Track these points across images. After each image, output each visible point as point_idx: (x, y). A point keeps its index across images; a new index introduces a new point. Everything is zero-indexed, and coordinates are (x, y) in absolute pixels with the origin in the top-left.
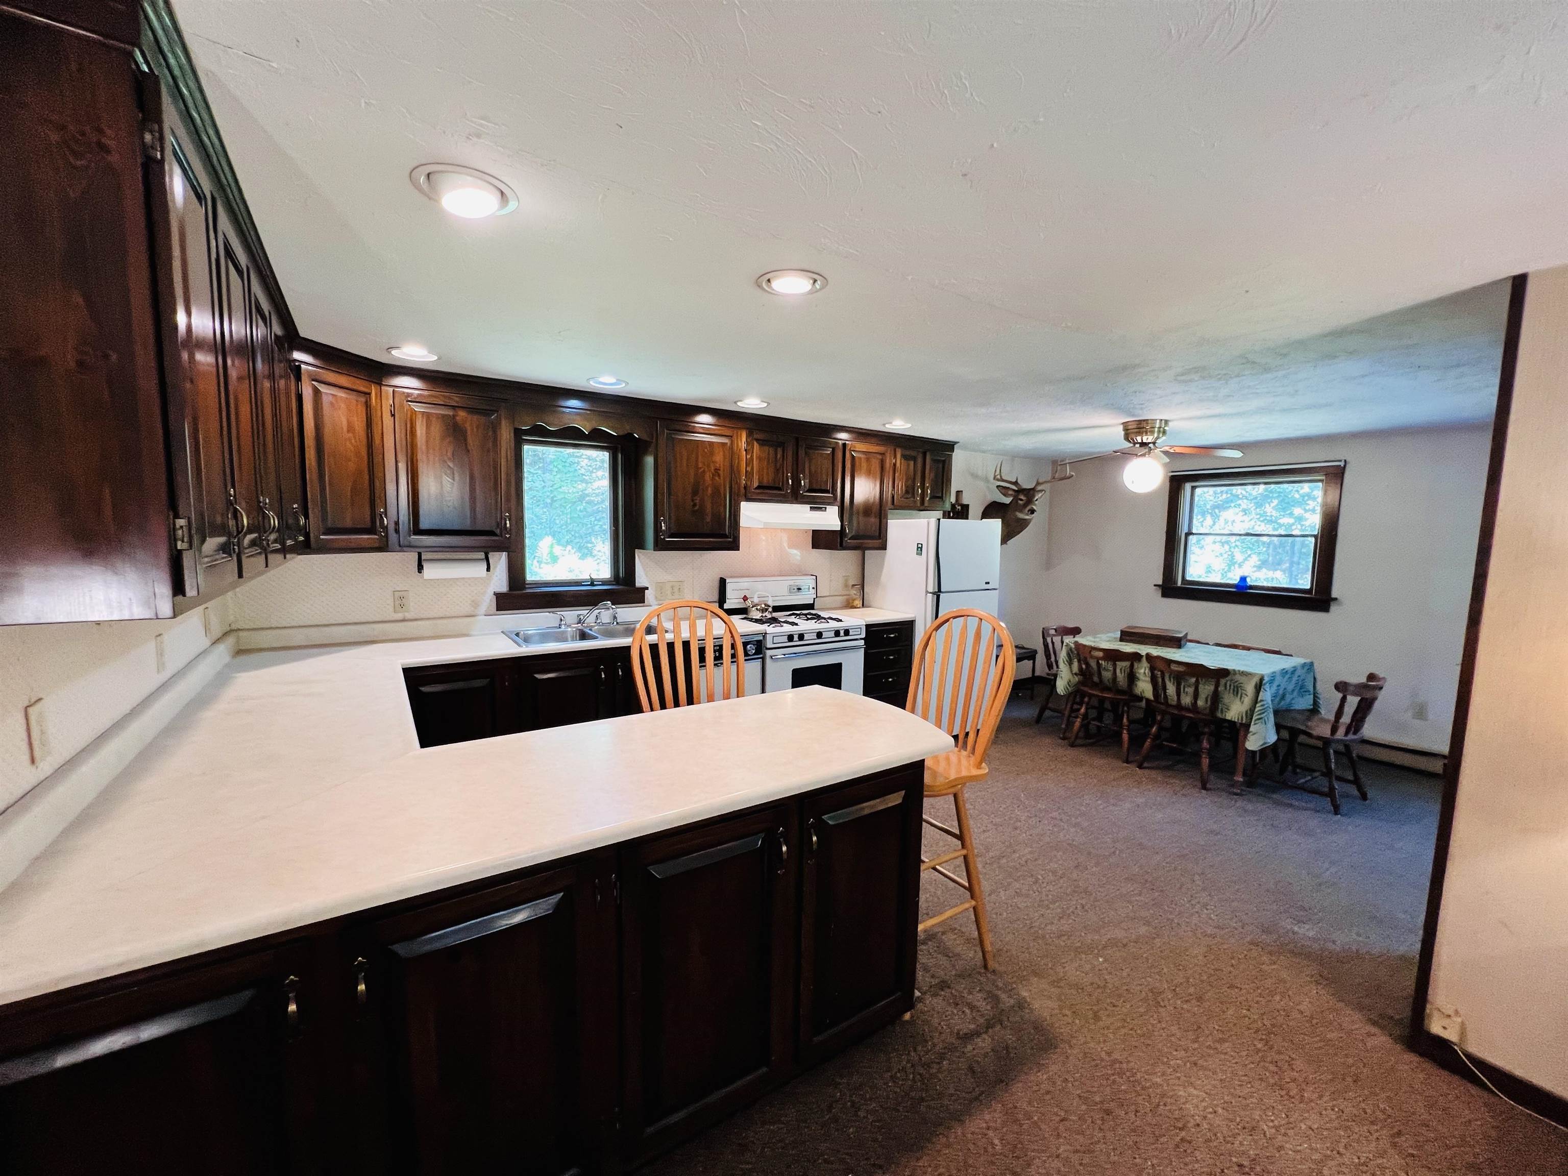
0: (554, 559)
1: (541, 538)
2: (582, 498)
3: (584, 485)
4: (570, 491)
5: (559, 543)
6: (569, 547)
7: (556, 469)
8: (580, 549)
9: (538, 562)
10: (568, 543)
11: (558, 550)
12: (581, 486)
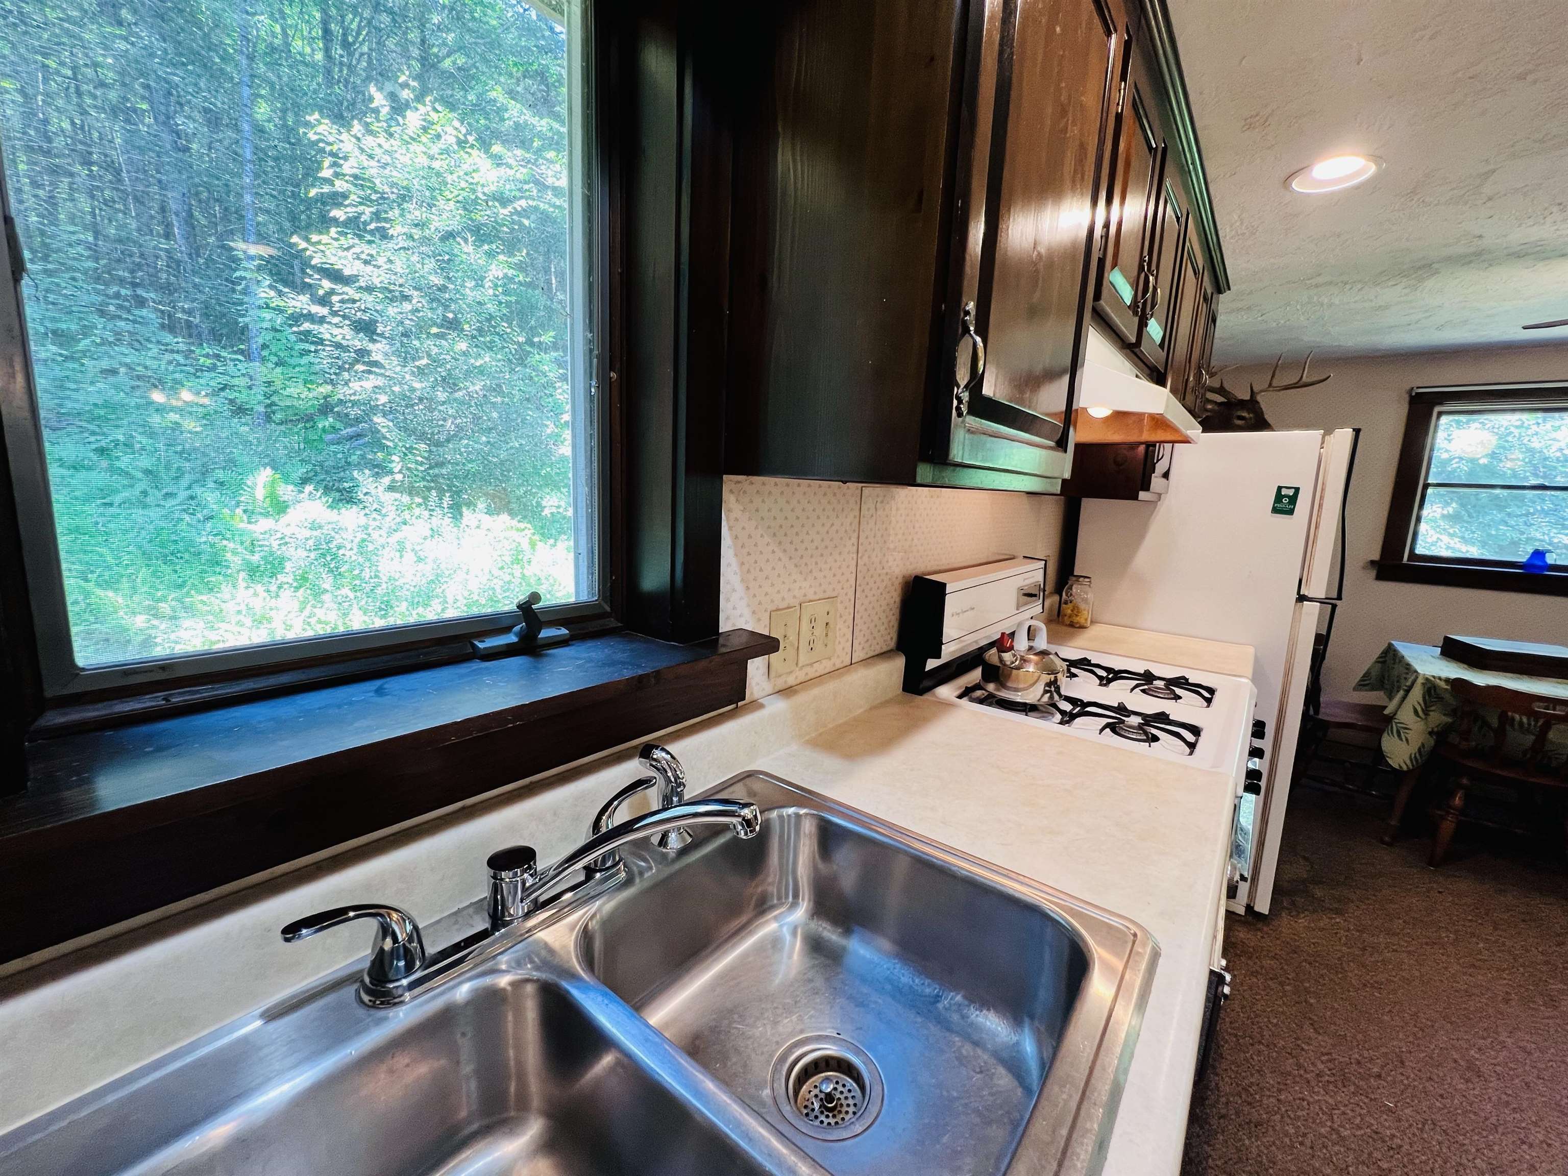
0: (280, 508)
1: (252, 470)
2: (326, 408)
3: (330, 387)
4: (302, 396)
5: (286, 478)
6: (309, 488)
7: (274, 359)
8: (327, 490)
9: (245, 511)
10: (305, 481)
11: (286, 491)
12: (326, 389)
